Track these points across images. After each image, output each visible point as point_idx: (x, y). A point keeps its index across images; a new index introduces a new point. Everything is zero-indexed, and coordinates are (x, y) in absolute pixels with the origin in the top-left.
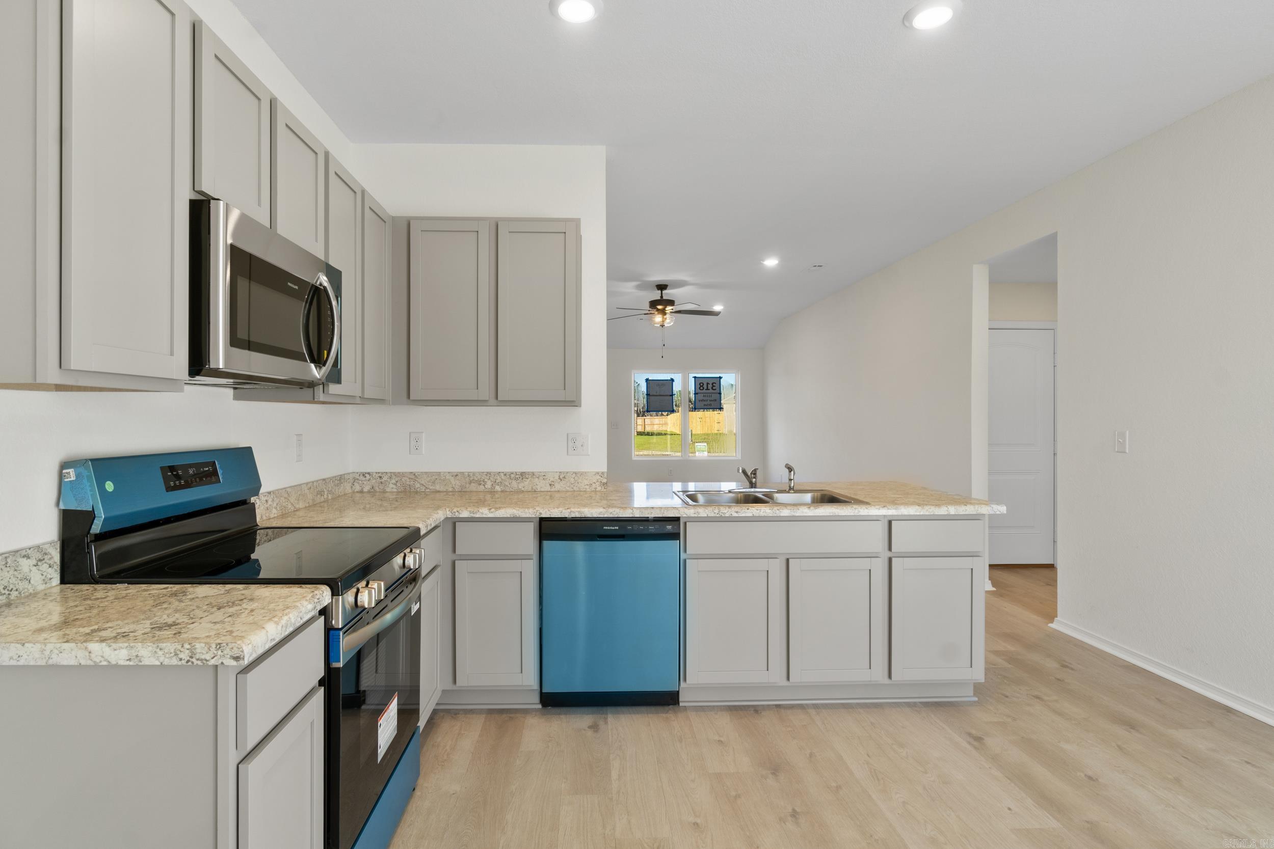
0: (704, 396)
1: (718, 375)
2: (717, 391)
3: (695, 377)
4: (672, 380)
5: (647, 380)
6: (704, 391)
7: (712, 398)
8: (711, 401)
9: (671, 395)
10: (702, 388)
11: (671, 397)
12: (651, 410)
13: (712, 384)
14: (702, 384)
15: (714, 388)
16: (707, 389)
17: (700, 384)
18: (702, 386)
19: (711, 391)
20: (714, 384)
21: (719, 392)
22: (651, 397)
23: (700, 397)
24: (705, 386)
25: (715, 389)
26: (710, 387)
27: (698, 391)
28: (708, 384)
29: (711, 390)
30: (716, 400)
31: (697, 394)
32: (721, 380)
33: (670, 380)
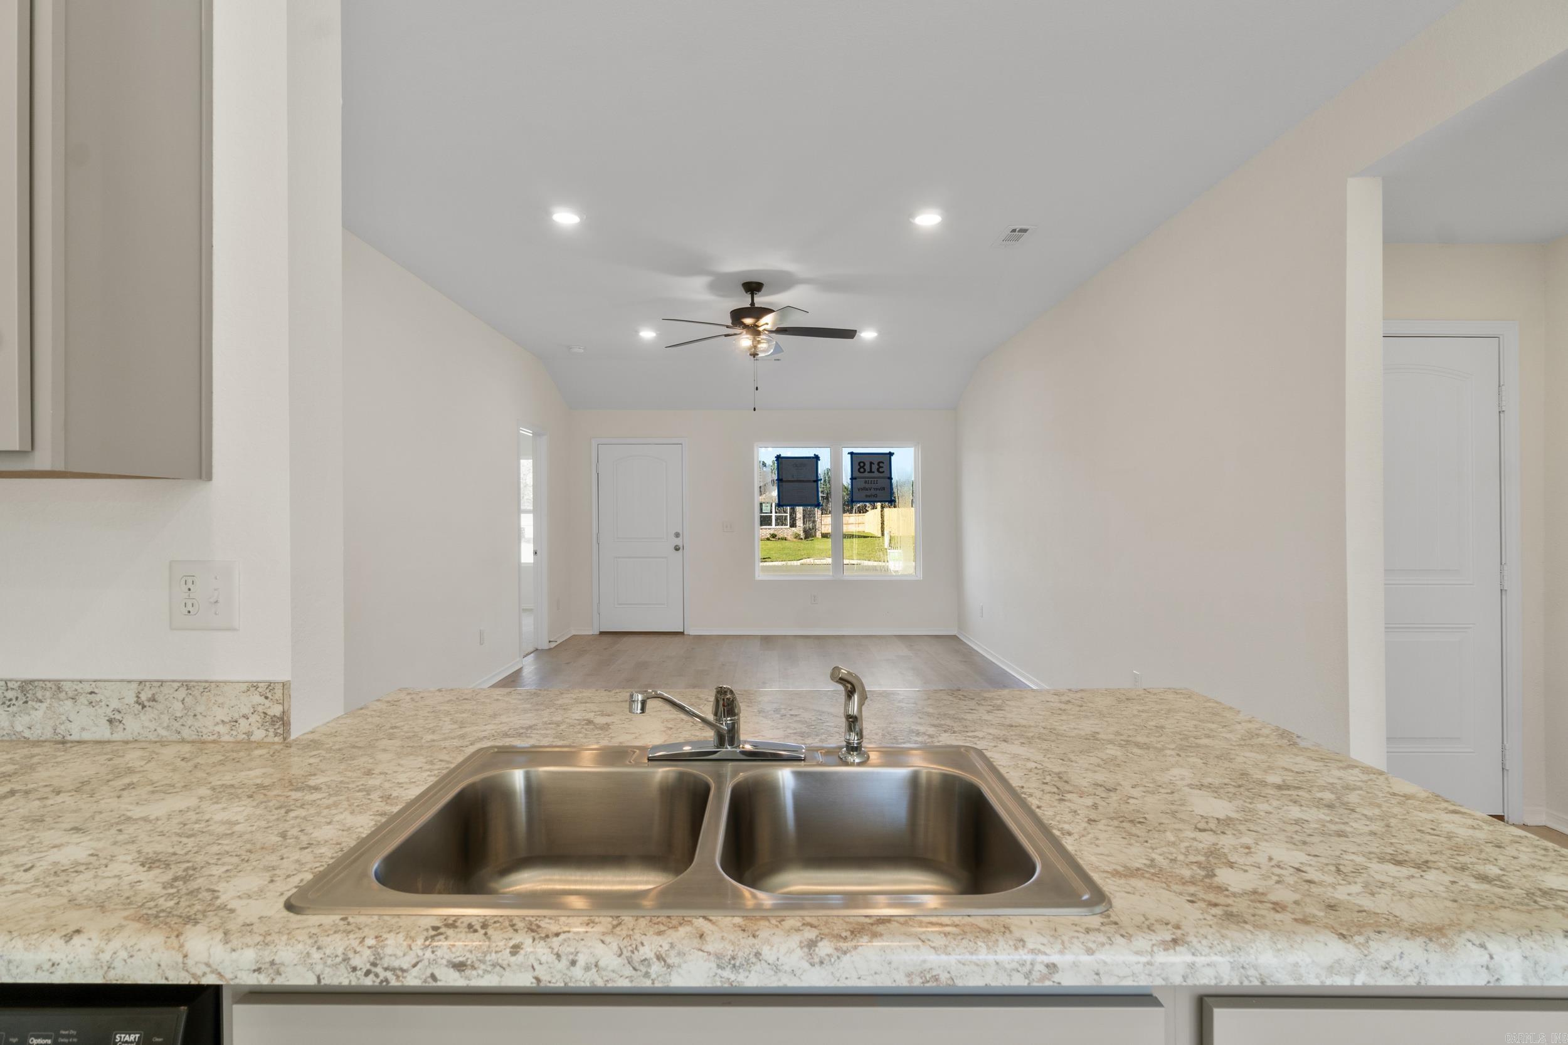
0: (866, 482)
1: (886, 450)
2: (886, 474)
3: (852, 454)
4: (817, 458)
5: (778, 458)
6: (866, 474)
7: (879, 486)
8: (877, 489)
9: (814, 481)
10: (862, 470)
11: (815, 484)
12: (785, 503)
13: (879, 464)
14: (862, 464)
15: (881, 470)
16: (871, 472)
17: (859, 463)
18: (863, 467)
19: (876, 474)
20: (881, 465)
21: (889, 476)
22: (784, 484)
23: (860, 483)
24: (867, 467)
25: (883, 472)
26: (875, 467)
27: (857, 474)
28: (871, 463)
29: (876, 472)
30: (884, 489)
31: (855, 479)
32: (892, 458)
33: (813, 458)
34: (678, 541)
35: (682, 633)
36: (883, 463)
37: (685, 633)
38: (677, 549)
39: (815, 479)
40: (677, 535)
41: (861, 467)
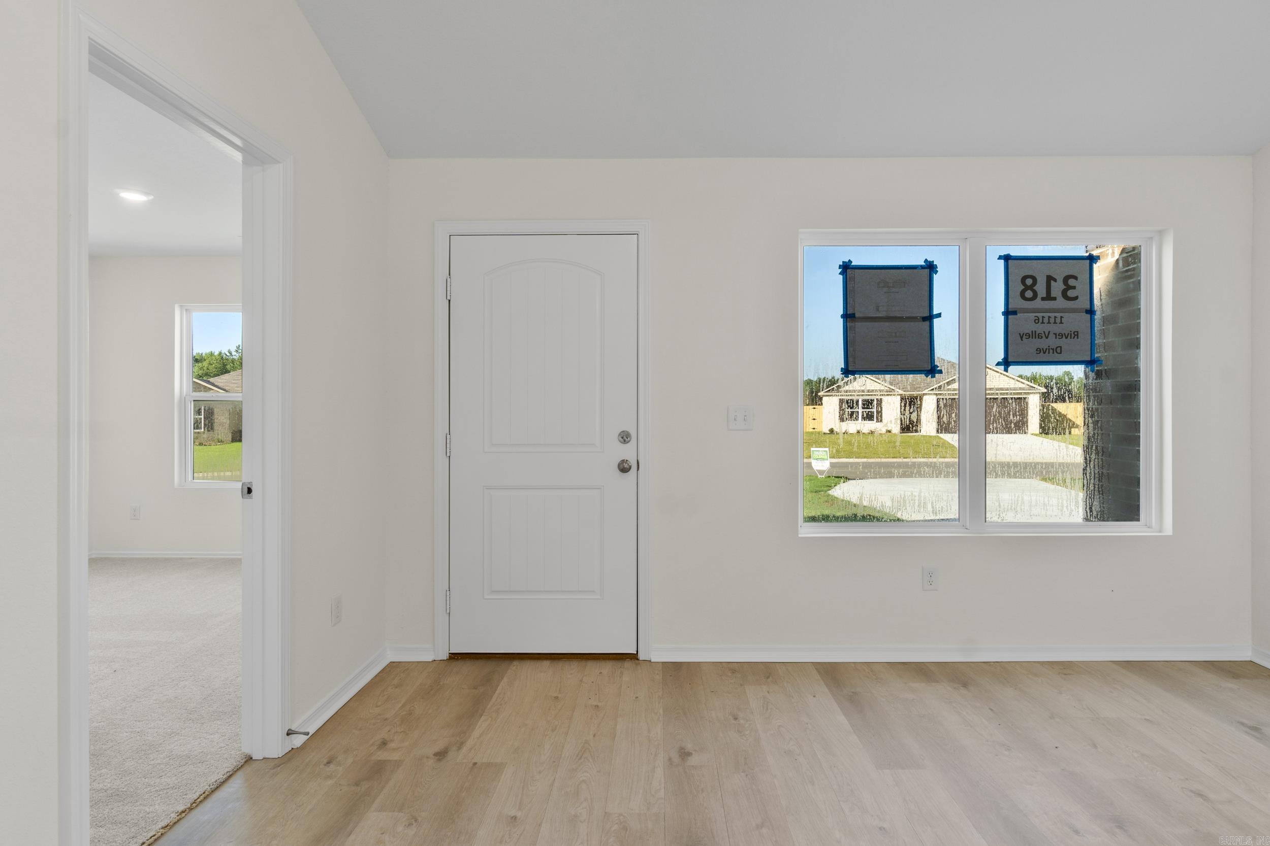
0: (1037, 321)
2: (1083, 303)
3: (1007, 258)
4: (931, 267)
5: (846, 268)
6: (1038, 303)
7: (1064, 328)
8: (1061, 335)
9: (924, 319)
10: (1029, 294)
11: (927, 323)
12: (858, 367)
13: (1066, 279)
14: (1029, 282)
15: (1071, 293)
16: (1049, 297)
17: (1023, 280)
18: (1031, 288)
19: (1061, 303)
20: (1071, 282)
21: (1088, 307)
22: (858, 325)
23: (1026, 322)
24: (1041, 289)
25: (1076, 298)
26: (1057, 288)
27: (1016, 303)
28: (1050, 279)
29: (1061, 299)
30: (1076, 334)
31: (1014, 313)
32: (1095, 266)
33: (922, 267)
34: (627, 452)
35: (634, 657)
36: (1076, 278)
37: (642, 656)
38: (624, 468)
39: (927, 314)
40: (625, 437)
41: (1027, 288)
